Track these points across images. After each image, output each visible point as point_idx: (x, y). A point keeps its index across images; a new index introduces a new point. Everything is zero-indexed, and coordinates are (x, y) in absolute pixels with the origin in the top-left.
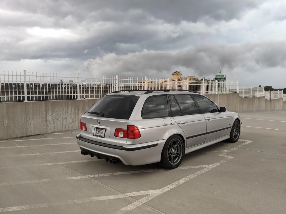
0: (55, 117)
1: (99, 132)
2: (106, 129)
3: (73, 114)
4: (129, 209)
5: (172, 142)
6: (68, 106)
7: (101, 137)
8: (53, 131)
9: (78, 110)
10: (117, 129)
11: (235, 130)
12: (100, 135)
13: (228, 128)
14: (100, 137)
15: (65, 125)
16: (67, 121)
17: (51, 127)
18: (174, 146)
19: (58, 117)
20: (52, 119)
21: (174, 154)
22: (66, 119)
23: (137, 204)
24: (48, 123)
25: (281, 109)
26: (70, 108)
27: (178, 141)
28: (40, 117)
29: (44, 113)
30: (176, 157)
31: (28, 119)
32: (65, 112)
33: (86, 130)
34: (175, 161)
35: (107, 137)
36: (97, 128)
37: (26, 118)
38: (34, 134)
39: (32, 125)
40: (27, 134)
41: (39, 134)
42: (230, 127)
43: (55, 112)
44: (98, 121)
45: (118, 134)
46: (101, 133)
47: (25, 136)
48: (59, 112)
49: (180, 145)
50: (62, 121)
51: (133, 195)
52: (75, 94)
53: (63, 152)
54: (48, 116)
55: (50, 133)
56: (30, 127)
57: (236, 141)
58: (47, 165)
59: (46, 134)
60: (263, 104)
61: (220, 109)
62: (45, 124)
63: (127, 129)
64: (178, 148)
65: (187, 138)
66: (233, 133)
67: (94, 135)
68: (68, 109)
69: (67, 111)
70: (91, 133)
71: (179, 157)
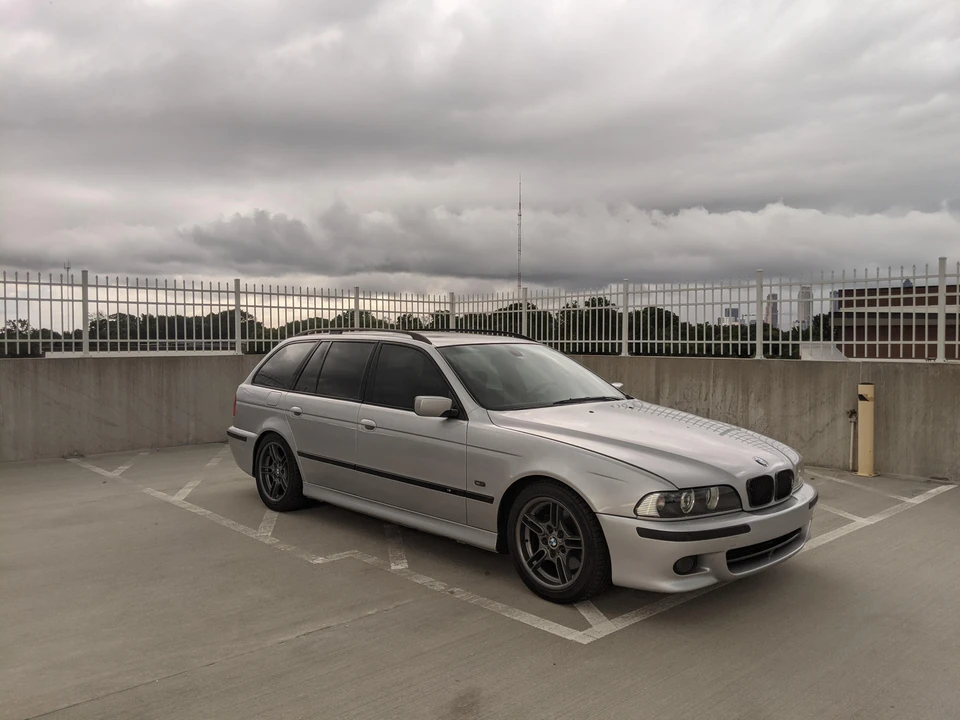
0: (679, 404)
6: (715, 378)
9: (746, 391)
32: (707, 394)
43: (678, 390)
48: (688, 389)
52: (749, 342)
65: (300, 453)
68: (714, 386)
69: (711, 392)
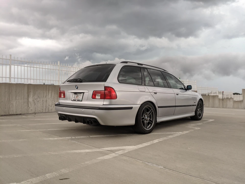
0: (37, 99)
1: (77, 96)
2: (83, 93)
3: (52, 98)
4: (105, 158)
5: (145, 108)
6: (49, 90)
7: (79, 100)
8: (33, 111)
10: (94, 91)
11: (199, 110)
12: (78, 99)
13: (193, 105)
14: (77, 101)
15: (45, 107)
16: (47, 104)
17: (32, 108)
18: (147, 113)
19: (39, 99)
20: (33, 101)
21: (147, 120)
22: (46, 102)
23: (113, 155)
24: (29, 104)
25: (232, 107)
26: (50, 92)
27: (150, 109)
28: (22, 98)
29: (26, 95)
30: (148, 124)
31: (11, 99)
32: (46, 95)
33: (64, 97)
34: (148, 127)
35: (85, 100)
36: (75, 93)
37: (9, 98)
38: (16, 114)
39: (14, 104)
40: (9, 113)
41: (20, 114)
42: (195, 105)
43: (36, 95)
44: (76, 86)
45: (95, 96)
46: (79, 97)
47: (7, 114)
48: (40, 94)
49: (152, 113)
50: (42, 103)
51: (109, 149)
53: (42, 124)
54: (29, 98)
55: (31, 114)
56: (12, 106)
57: (200, 119)
58: (25, 131)
59: (27, 114)
60: (217, 101)
61: (186, 88)
62: (26, 104)
63: (104, 90)
64: (150, 115)
65: (159, 107)
66: (198, 112)
67: (72, 100)
68: (48, 93)
70: (69, 99)
71: (151, 124)
